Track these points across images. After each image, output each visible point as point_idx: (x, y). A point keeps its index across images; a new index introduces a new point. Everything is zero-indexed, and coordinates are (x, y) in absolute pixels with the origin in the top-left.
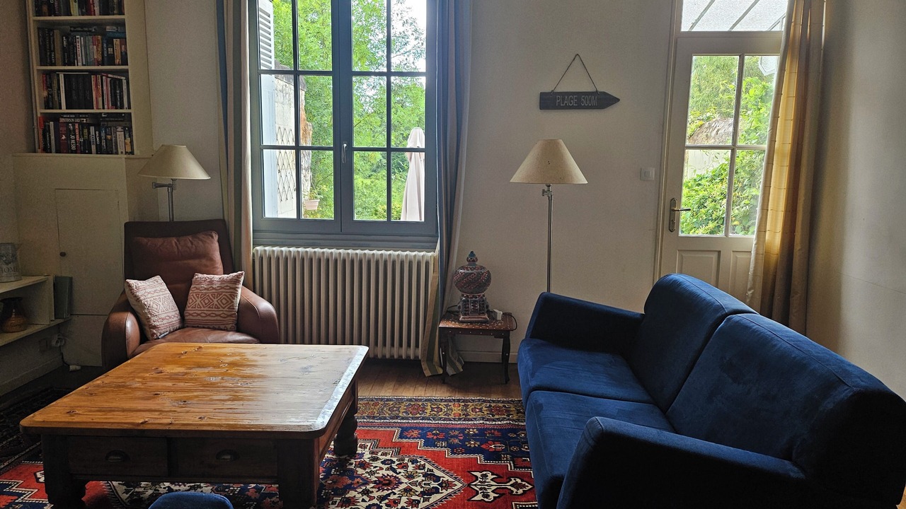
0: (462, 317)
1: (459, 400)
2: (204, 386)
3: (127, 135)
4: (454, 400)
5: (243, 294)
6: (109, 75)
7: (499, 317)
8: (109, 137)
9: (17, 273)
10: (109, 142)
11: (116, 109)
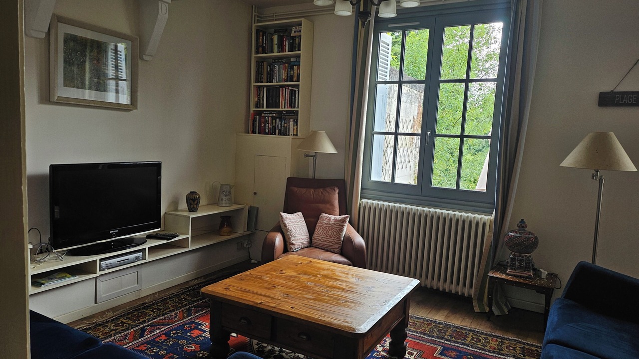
0: (509, 270)
1: (497, 337)
2: (303, 287)
3: (295, 124)
4: (493, 336)
5: (348, 230)
6: (290, 88)
7: (544, 276)
8: (286, 125)
9: (230, 202)
10: (285, 128)
11: (291, 108)
